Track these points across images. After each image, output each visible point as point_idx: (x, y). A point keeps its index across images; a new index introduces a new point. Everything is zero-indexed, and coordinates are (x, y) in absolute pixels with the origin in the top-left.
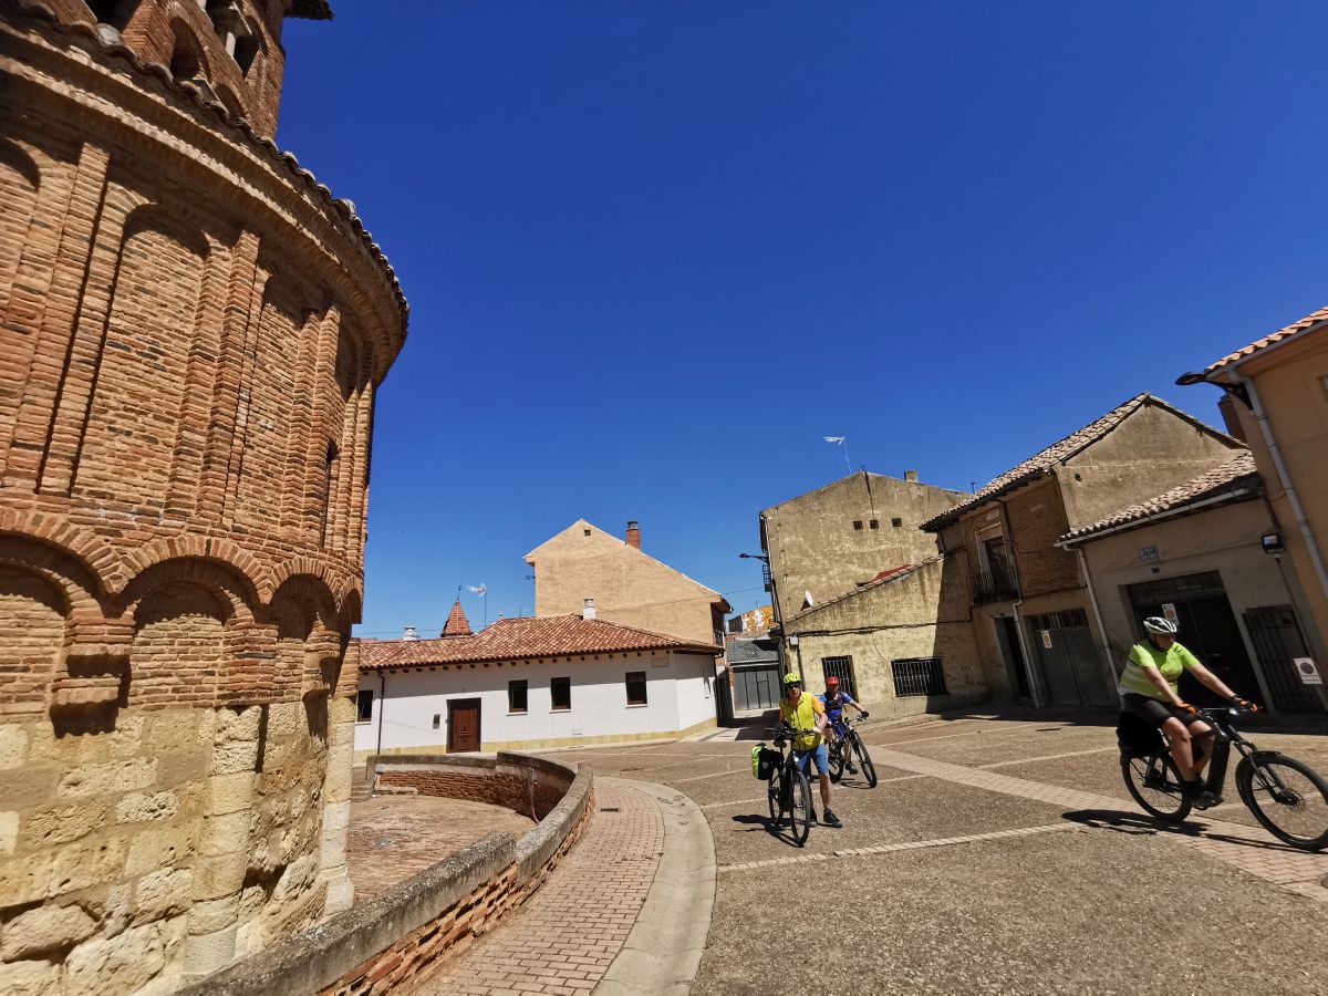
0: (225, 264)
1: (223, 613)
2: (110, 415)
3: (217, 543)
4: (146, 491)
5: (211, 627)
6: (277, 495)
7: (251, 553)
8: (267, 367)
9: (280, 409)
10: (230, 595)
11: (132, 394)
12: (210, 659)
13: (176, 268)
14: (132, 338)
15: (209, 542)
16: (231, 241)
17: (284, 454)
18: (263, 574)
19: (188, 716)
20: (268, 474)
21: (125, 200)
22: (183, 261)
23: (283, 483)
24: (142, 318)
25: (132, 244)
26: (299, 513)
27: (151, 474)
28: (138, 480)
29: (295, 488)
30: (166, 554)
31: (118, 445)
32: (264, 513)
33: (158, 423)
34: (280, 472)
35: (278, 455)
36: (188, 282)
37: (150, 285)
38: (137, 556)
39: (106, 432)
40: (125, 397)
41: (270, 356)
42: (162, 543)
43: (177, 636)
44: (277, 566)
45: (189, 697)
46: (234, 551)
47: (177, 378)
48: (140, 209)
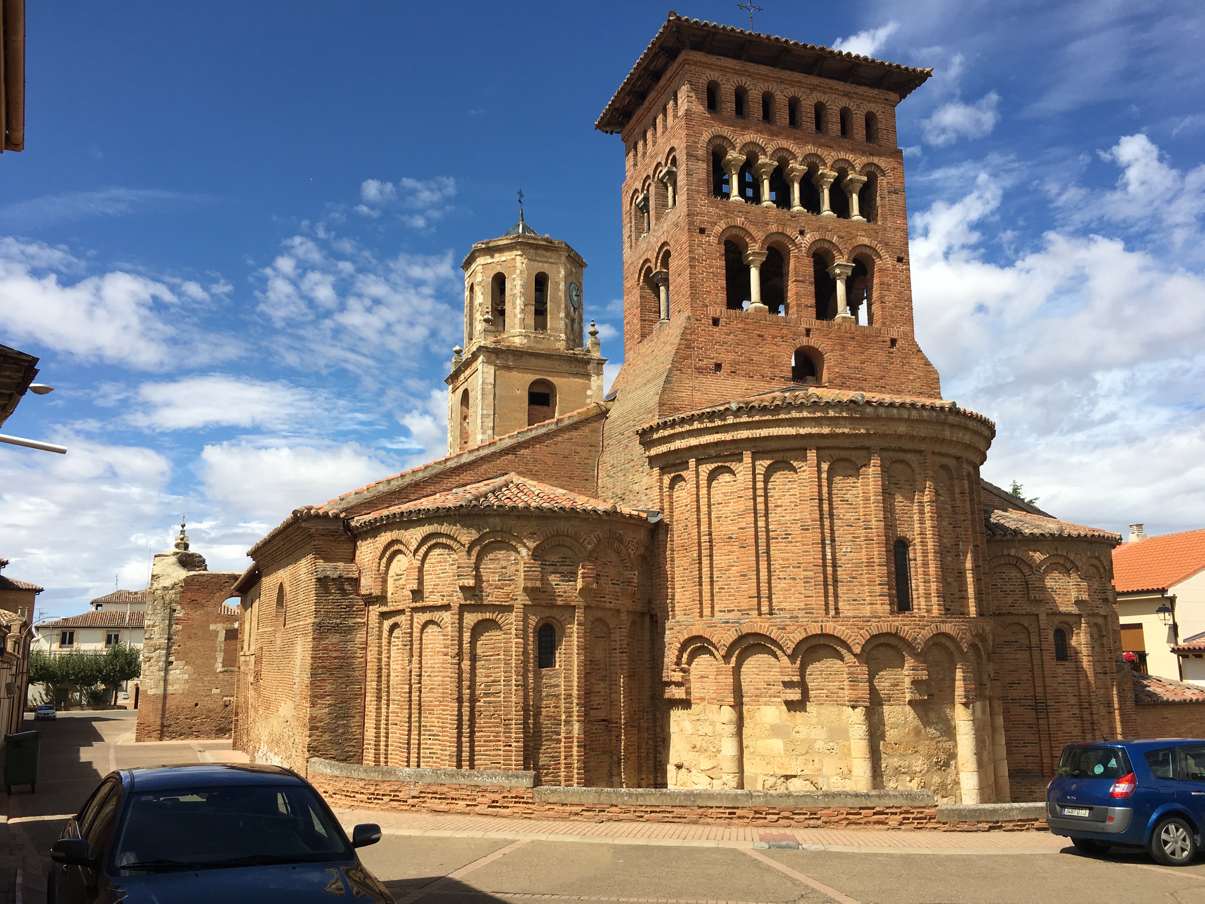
0: (805, 474)
1: (842, 659)
2: (777, 573)
3: (826, 626)
4: (797, 604)
5: (837, 666)
6: (862, 588)
7: (844, 628)
8: (841, 516)
9: (854, 537)
10: (841, 649)
11: (783, 559)
12: (840, 682)
13: (787, 487)
14: (778, 532)
15: (821, 626)
16: (804, 459)
17: (862, 563)
18: (853, 638)
19: (835, 709)
20: (853, 578)
21: (763, 465)
22: (789, 482)
23: (865, 580)
24: (779, 521)
25: (770, 486)
26: (875, 596)
27: (797, 595)
28: (792, 600)
29: (871, 582)
30: (804, 635)
31: (783, 585)
32: (856, 600)
33: (795, 570)
34: (862, 574)
35: (858, 565)
36: (792, 492)
37: (779, 502)
38: (794, 637)
39: (778, 581)
40: (781, 561)
41: (842, 508)
42: (801, 629)
43: (823, 671)
44: (861, 632)
45: (833, 699)
46: (835, 628)
47: (798, 544)
48: (769, 466)
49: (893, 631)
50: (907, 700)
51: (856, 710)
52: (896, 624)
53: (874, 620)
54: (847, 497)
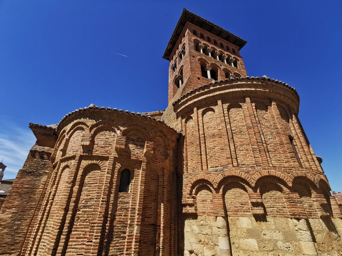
0: (245, 107)
1: (281, 190)
2: (238, 148)
3: (270, 171)
4: (251, 162)
5: (279, 194)
6: (281, 155)
7: (280, 172)
8: (264, 124)
9: (271, 133)
10: (280, 185)
11: (240, 142)
12: (283, 203)
13: (238, 113)
14: (236, 131)
15: (268, 171)
16: (244, 101)
17: (277, 144)
18: (286, 178)
19: (284, 220)
20: (275, 150)
21: (226, 106)
22: (238, 111)
23: (281, 151)
24: (236, 126)
25: (230, 113)
26: (289, 158)
27: (250, 158)
28: (248, 160)
29: (285, 152)
30: (260, 176)
31: (242, 153)
32: (279, 160)
33: (247, 146)
34: (279, 149)
35: (276, 144)
36: (240, 115)
37: (235, 119)
38: (254, 177)
39: (239, 151)
40: (239, 143)
41: (263, 121)
42: (258, 173)
43: (271, 197)
44: (289, 175)
45: (280, 213)
46: (276, 173)
47: (246, 135)
48: (228, 106)
49: (304, 175)
50: (319, 215)
51: (301, 221)
52: (304, 172)
53: (294, 169)
54: (264, 117)
